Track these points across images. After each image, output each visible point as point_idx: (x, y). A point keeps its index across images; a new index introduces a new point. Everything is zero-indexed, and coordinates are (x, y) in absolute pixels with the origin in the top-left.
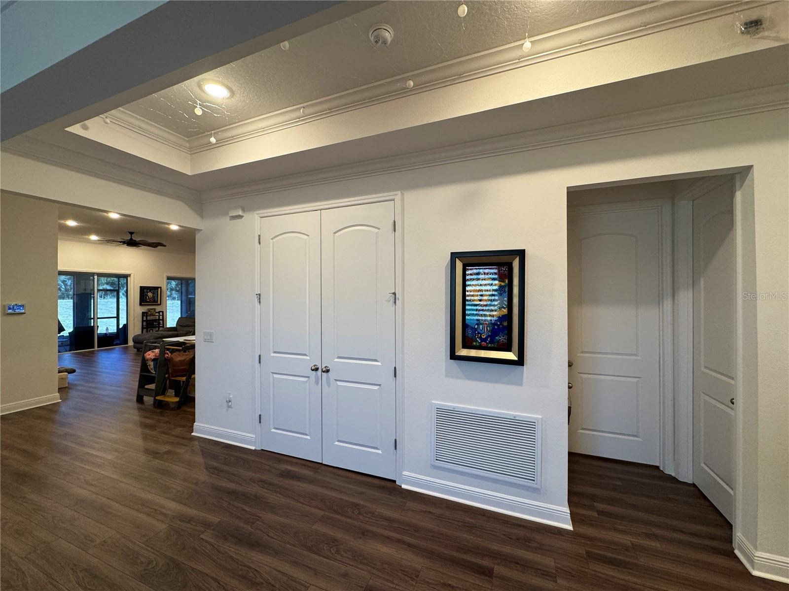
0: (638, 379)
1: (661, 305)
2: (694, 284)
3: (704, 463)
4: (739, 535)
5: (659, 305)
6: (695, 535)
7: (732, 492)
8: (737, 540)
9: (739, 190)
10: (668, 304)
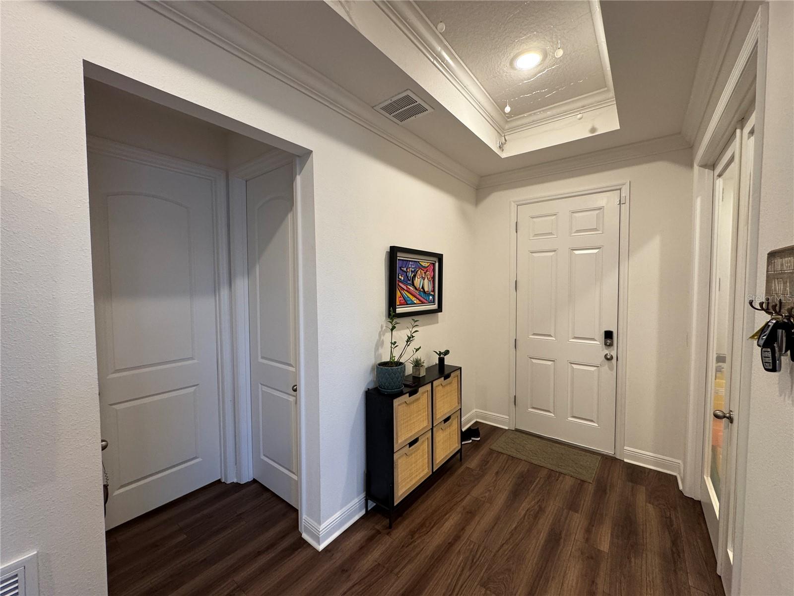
0: (195, 388)
1: (217, 294)
2: (249, 271)
3: (264, 455)
4: (305, 518)
5: (215, 296)
6: (271, 546)
7: (295, 477)
8: (303, 523)
9: (299, 174)
10: (225, 292)
